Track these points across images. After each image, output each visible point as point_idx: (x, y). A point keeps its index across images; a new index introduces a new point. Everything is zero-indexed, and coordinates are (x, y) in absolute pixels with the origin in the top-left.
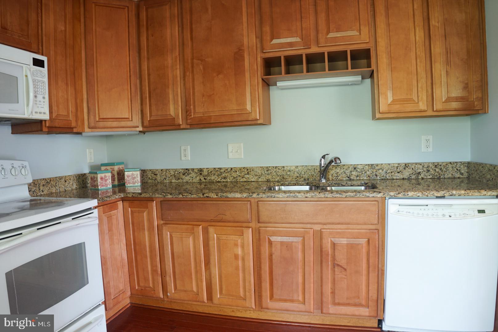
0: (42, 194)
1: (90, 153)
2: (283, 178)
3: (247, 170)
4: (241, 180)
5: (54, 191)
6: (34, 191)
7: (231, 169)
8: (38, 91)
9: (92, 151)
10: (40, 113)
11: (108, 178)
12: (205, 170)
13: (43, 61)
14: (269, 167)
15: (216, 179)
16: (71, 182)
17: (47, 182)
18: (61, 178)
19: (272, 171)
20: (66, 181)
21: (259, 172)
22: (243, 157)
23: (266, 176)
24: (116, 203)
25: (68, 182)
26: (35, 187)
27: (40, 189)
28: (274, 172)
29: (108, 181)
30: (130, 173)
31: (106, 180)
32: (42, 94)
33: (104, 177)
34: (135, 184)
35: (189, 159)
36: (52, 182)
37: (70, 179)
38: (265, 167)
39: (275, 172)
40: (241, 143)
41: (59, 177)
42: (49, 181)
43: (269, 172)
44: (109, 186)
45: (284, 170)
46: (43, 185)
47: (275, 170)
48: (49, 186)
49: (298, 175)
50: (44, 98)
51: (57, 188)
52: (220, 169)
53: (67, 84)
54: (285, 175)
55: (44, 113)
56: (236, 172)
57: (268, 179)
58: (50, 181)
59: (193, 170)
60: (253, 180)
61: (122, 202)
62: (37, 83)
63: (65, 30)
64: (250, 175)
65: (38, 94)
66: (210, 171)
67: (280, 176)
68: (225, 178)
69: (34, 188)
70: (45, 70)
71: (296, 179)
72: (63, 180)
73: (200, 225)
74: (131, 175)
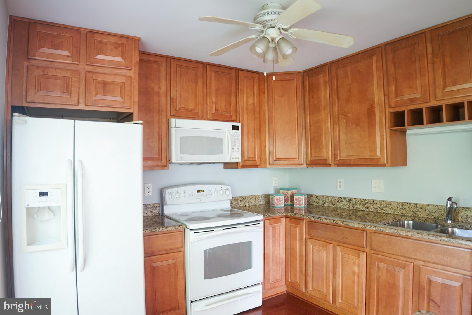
0: (240, 206)
1: (276, 180)
2: (416, 214)
3: (386, 203)
4: (381, 212)
5: (247, 205)
6: (235, 204)
7: (373, 201)
8: (234, 145)
9: (277, 178)
10: (236, 158)
11: (282, 199)
12: (353, 200)
13: (238, 126)
14: (404, 203)
15: (361, 208)
16: (260, 199)
17: (244, 199)
18: (252, 197)
19: (406, 206)
20: (256, 199)
21: (396, 206)
22: (383, 192)
23: (401, 211)
24: (280, 218)
25: (257, 199)
26: (235, 201)
27: (238, 203)
28: (408, 207)
29: (282, 202)
30: (297, 197)
31: (280, 201)
32: (237, 147)
33: (279, 199)
34: (300, 205)
35: (343, 190)
36: (246, 199)
37: (259, 198)
38: (400, 202)
39: (409, 208)
40: (382, 180)
41: (252, 196)
42: (244, 198)
43: (404, 207)
44: (282, 205)
45: (416, 207)
46: (241, 201)
47: (409, 206)
48: (245, 201)
49: (429, 213)
50: (238, 149)
51: (249, 203)
52: (365, 200)
53: (255, 137)
54: (417, 211)
55: (238, 158)
56: (377, 204)
57: (402, 213)
58: (245, 198)
59: (345, 198)
60: (390, 213)
61: (284, 218)
62: (234, 140)
63: (254, 103)
64: (388, 208)
65: (235, 147)
66: (357, 201)
67: (413, 212)
68: (368, 208)
69: (235, 202)
70: (239, 132)
71: (427, 217)
72: (254, 198)
73: (331, 244)
74: (298, 198)
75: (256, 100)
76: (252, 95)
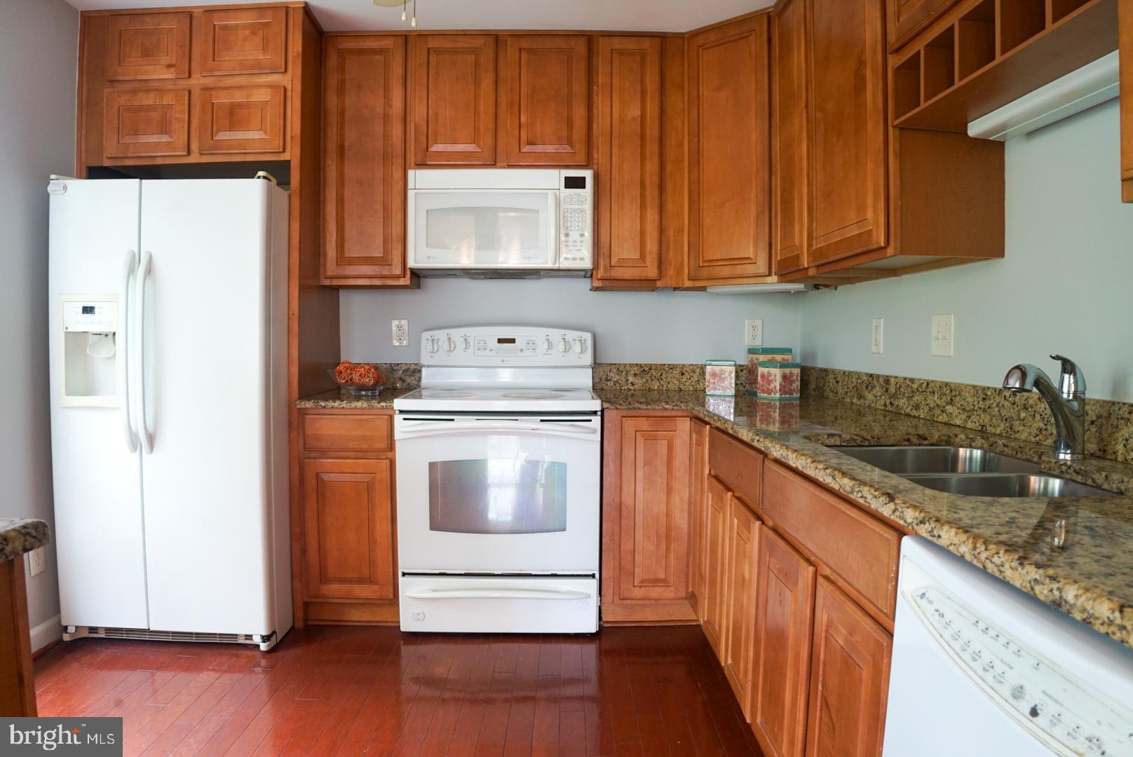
0: (632, 388)
1: (754, 328)
2: (1011, 428)
3: (951, 391)
4: (940, 419)
5: (656, 388)
6: (617, 381)
7: (928, 384)
8: (571, 226)
9: (758, 323)
10: (574, 259)
12: (892, 381)
13: (584, 179)
14: (988, 388)
15: (905, 407)
16: (695, 376)
17: (644, 370)
18: (672, 367)
19: (992, 401)
20: (683, 374)
21: (970, 400)
22: (952, 355)
23: (980, 415)
24: (674, 419)
25: (687, 376)
26: (619, 375)
27: (627, 380)
28: (994, 405)
29: (727, 382)
31: (723, 380)
32: (578, 230)
33: (718, 372)
34: (771, 394)
35: (881, 352)
36: (653, 372)
38: (980, 387)
39: (997, 406)
40: (951, 314)
41: (670, 365)
42: (647, 369)
43: (987, 403)
44: (728, 391)
45: (1014, 404)
46: (635, 375)
47: (998, 399)
48: (647, 377)
49: (1042, 425)
51: (662, 382)
52: (912, 380)
54: (1015, 418)
55: (582, 259)
56: (934, 393)
57: (982, 424)
58: (650, 369)
59: (878, 376)
60: (958, 424)
61: (689, 419)
62: (571, 213)
63: (643, 115)
64: (954, 407)
65: (571, 230)
66: (898, 386)
67: (1006, 420)
68: (917, 407)
69: (618, 377)
70: (587, 192)
71: (1037, 439)
72: (676, 372)
74: (766, 374)
75: (652, 108)
76: (639, 96)
